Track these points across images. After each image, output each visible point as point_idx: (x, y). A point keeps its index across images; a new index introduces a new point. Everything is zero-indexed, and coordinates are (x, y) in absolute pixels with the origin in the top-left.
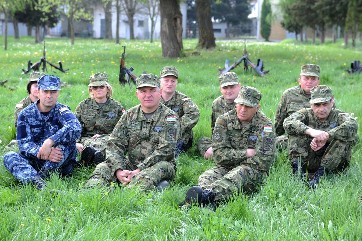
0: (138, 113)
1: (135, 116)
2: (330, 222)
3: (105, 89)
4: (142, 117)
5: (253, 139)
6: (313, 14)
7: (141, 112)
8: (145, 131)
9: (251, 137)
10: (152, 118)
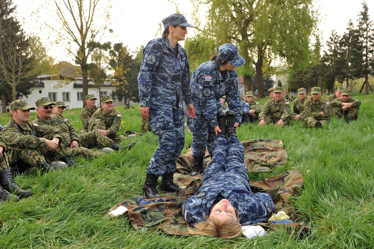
0: (274, 101)
1: (273, 103)
2: (368, 127)
3: (252, 98)
4: (276, 103)
5: (322, 108)
6: (302, 84)
7: (275, 102)
8: (277, 108)
9: (321, 107)
10: (280, 103)
